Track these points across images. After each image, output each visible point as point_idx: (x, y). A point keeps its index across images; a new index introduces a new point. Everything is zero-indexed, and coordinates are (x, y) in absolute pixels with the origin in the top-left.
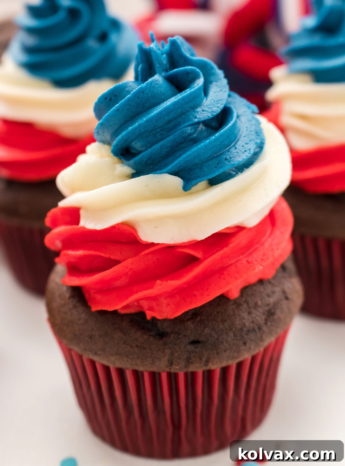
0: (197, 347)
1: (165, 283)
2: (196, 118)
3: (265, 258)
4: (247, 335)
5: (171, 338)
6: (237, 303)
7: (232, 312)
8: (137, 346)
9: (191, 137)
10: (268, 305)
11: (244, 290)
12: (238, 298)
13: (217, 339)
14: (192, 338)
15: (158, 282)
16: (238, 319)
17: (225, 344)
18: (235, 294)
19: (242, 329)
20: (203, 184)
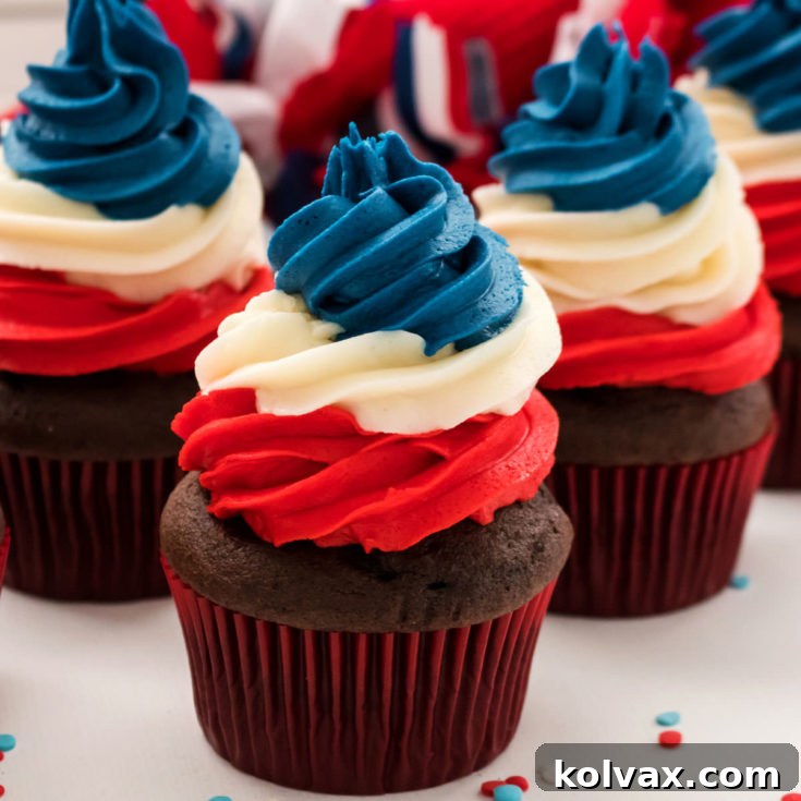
0: (440, 593)
1: (401, 491)
2: (439, 250)
3: (531, 462)
4: (509, 576)
5: (403, 579)
6: (491, 530)
7: (486, 543)
8: (353, 593)
9: (432, 278)
10: (534, 536)
11: (498, 512)
12: (491, 524)
13: (470, 580)
14: (433, 579)
15: (391, 490)
16: (496, 553)
17: (481, 587)
18: (488, 518)
19: (502, 567)
20: (449, 347)
